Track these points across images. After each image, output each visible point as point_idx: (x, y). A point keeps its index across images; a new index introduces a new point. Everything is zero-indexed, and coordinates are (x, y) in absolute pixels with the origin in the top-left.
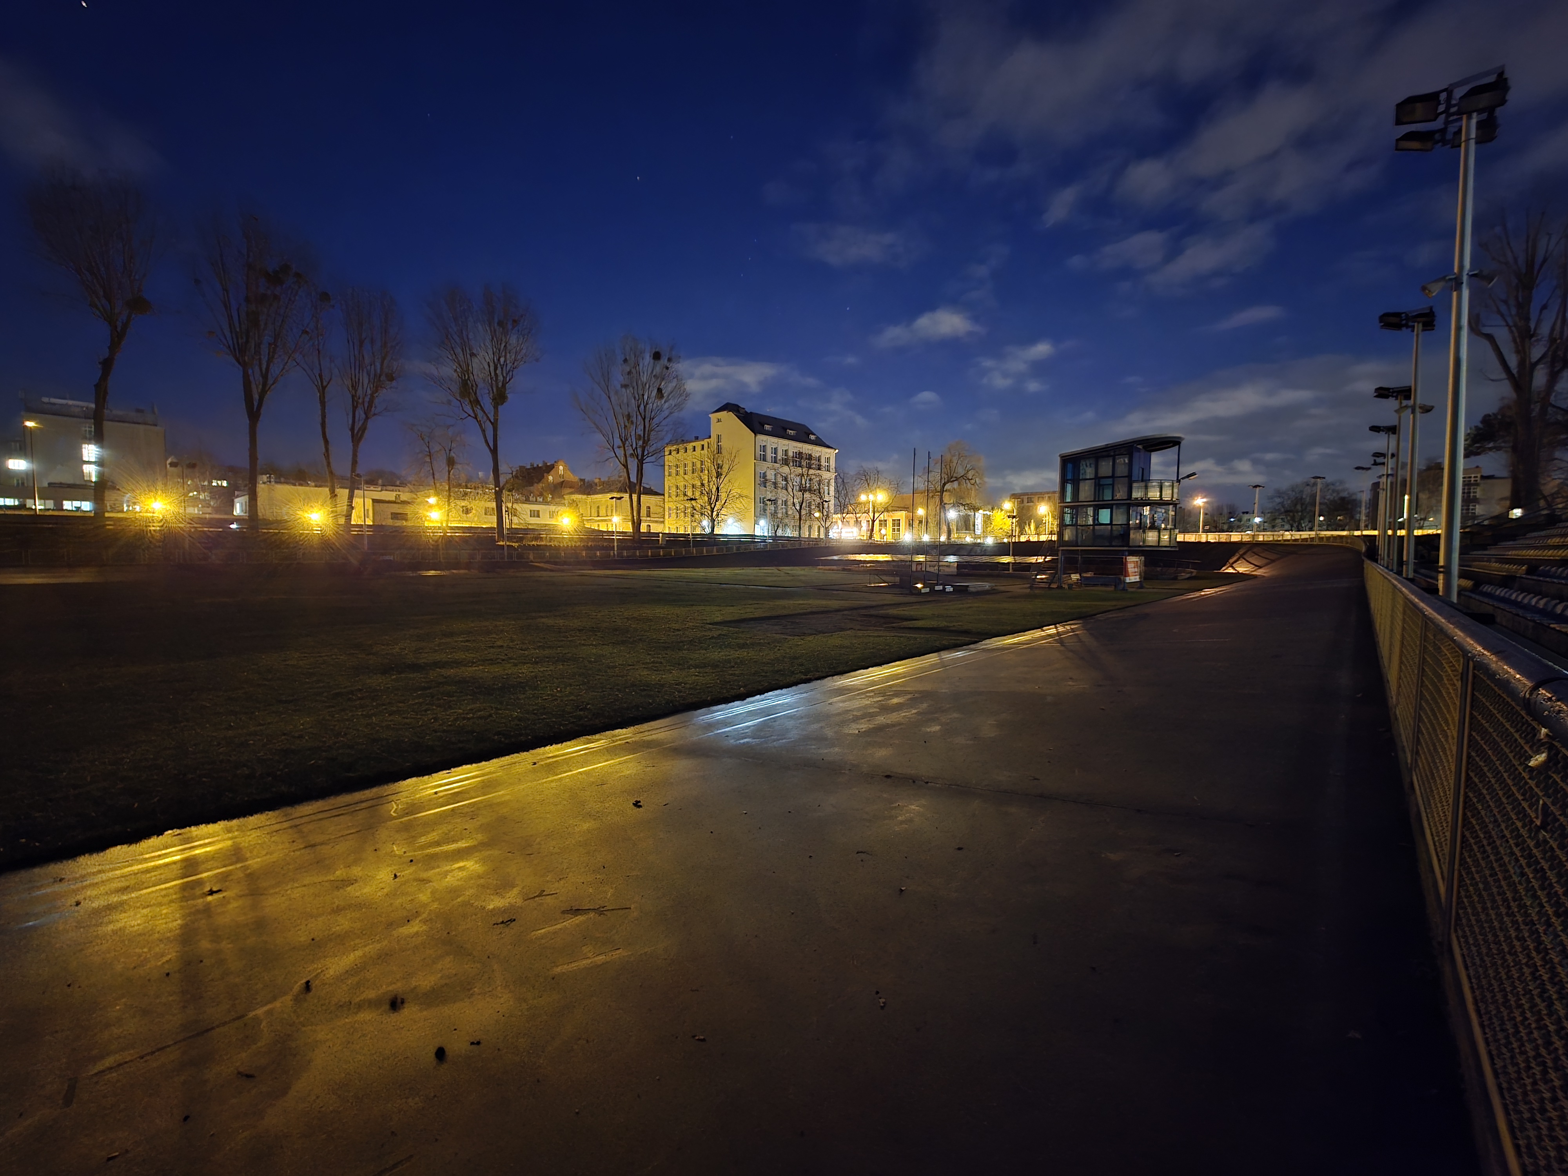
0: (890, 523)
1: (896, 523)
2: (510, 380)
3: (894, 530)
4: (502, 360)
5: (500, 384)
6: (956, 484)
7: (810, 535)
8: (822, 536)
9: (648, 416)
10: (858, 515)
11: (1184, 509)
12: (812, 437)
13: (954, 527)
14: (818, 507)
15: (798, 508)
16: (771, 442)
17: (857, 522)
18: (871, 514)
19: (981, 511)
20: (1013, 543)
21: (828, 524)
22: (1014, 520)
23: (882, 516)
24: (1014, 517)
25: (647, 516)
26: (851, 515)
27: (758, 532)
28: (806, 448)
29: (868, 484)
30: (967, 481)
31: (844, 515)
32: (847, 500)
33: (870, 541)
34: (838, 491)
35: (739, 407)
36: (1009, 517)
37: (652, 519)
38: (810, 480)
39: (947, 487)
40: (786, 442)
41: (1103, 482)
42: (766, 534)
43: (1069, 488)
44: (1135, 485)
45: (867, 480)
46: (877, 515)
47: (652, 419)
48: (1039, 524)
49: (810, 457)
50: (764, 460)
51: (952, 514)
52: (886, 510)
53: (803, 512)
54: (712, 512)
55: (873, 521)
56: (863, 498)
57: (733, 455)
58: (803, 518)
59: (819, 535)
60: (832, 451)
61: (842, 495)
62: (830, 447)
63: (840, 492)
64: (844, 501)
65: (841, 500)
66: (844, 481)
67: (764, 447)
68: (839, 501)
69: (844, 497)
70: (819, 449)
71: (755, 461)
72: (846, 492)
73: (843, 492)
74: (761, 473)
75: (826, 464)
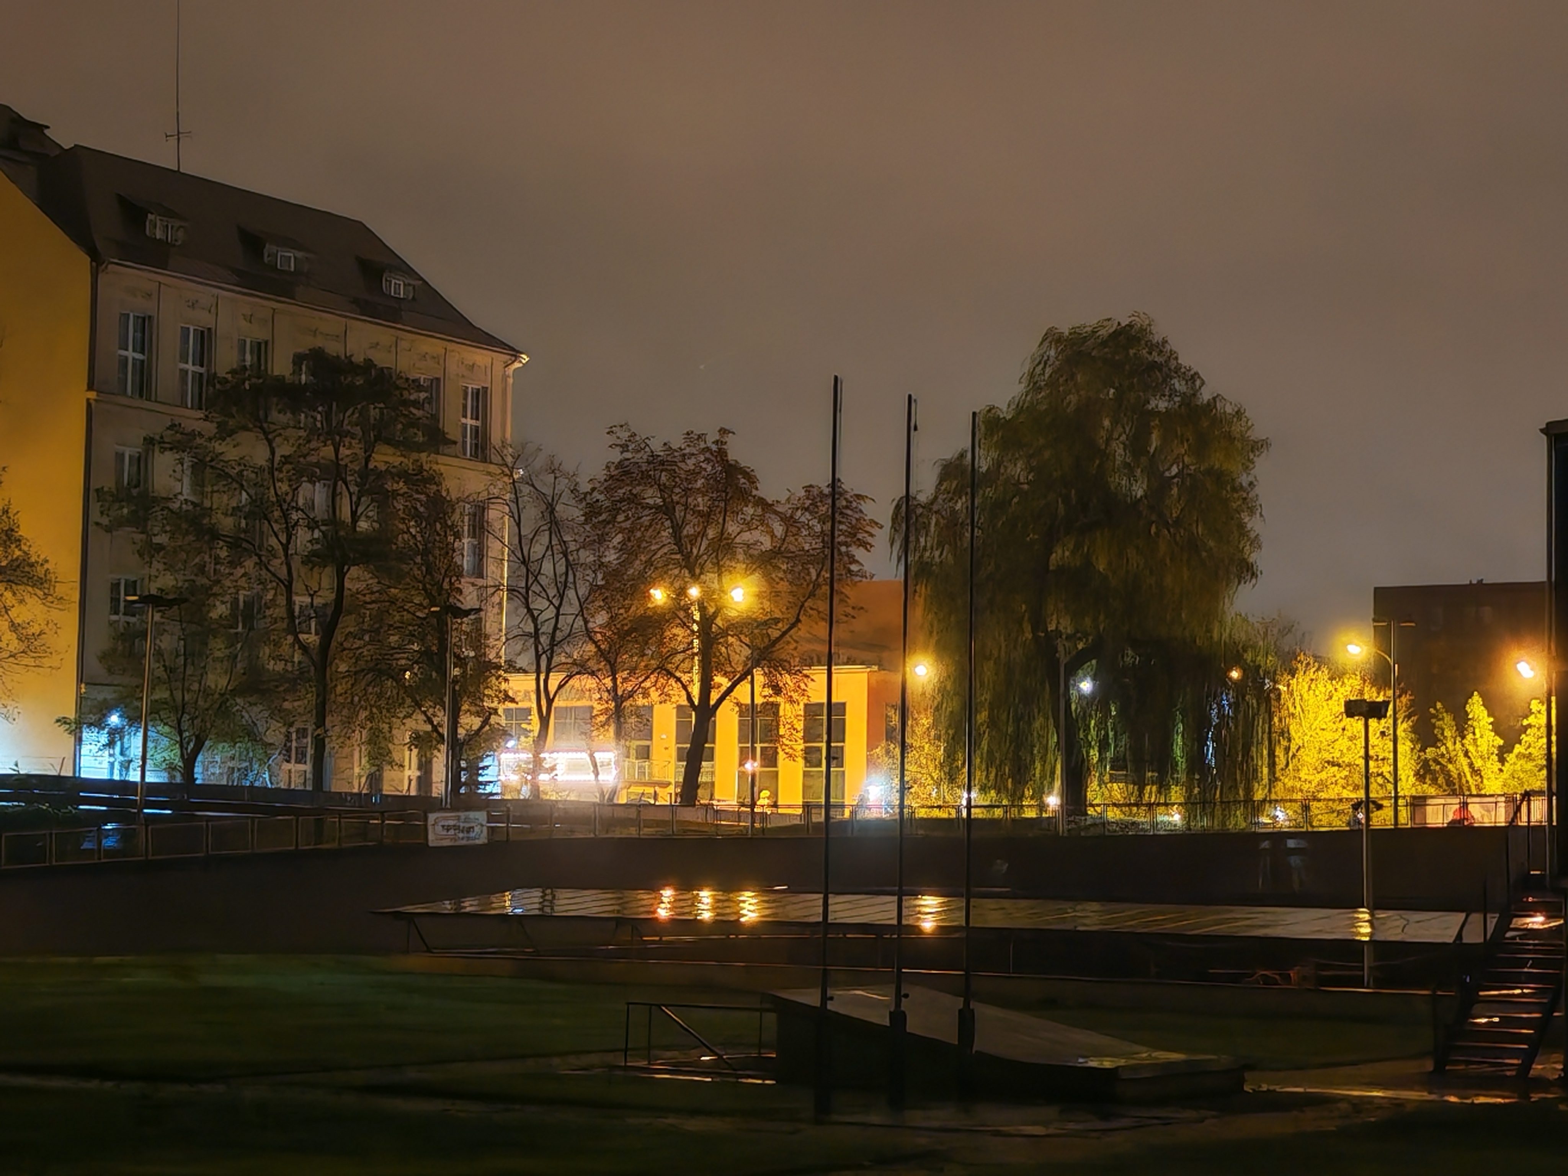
0: (790, 725)
1: (822, 722)
3: (812, 759)
7: (375, 780)
8: (439, 787)
12: (396, 287)
15: (311, 638)
16: (179, 300)
17: (623, 716)
21: (469, 722)
26: (590, 682)
32: (571, 607)
33: (688, 815)
34: (525, 562)
38: (384, 499)
40: (263, 305)
42: (136, 776)
46: (722, 681)
49: (383, 384)
50: (144, 388)
55: (706, 712)
58: (341, 691)
59: (425, 780)
60: (500, 358)
61: (543, 580)
62: (488, 341)
63: (534, 567)
64: (551, 613)
65: (538, 604)
66: (551, 508)
67: (145, 323)
68: (530, 611)
69: (552, 592)
70: (431, 346)
71: (92, 395)
72: (561, 568)
73: (547, 567)
74: (120, 457)
75: (469, 422)
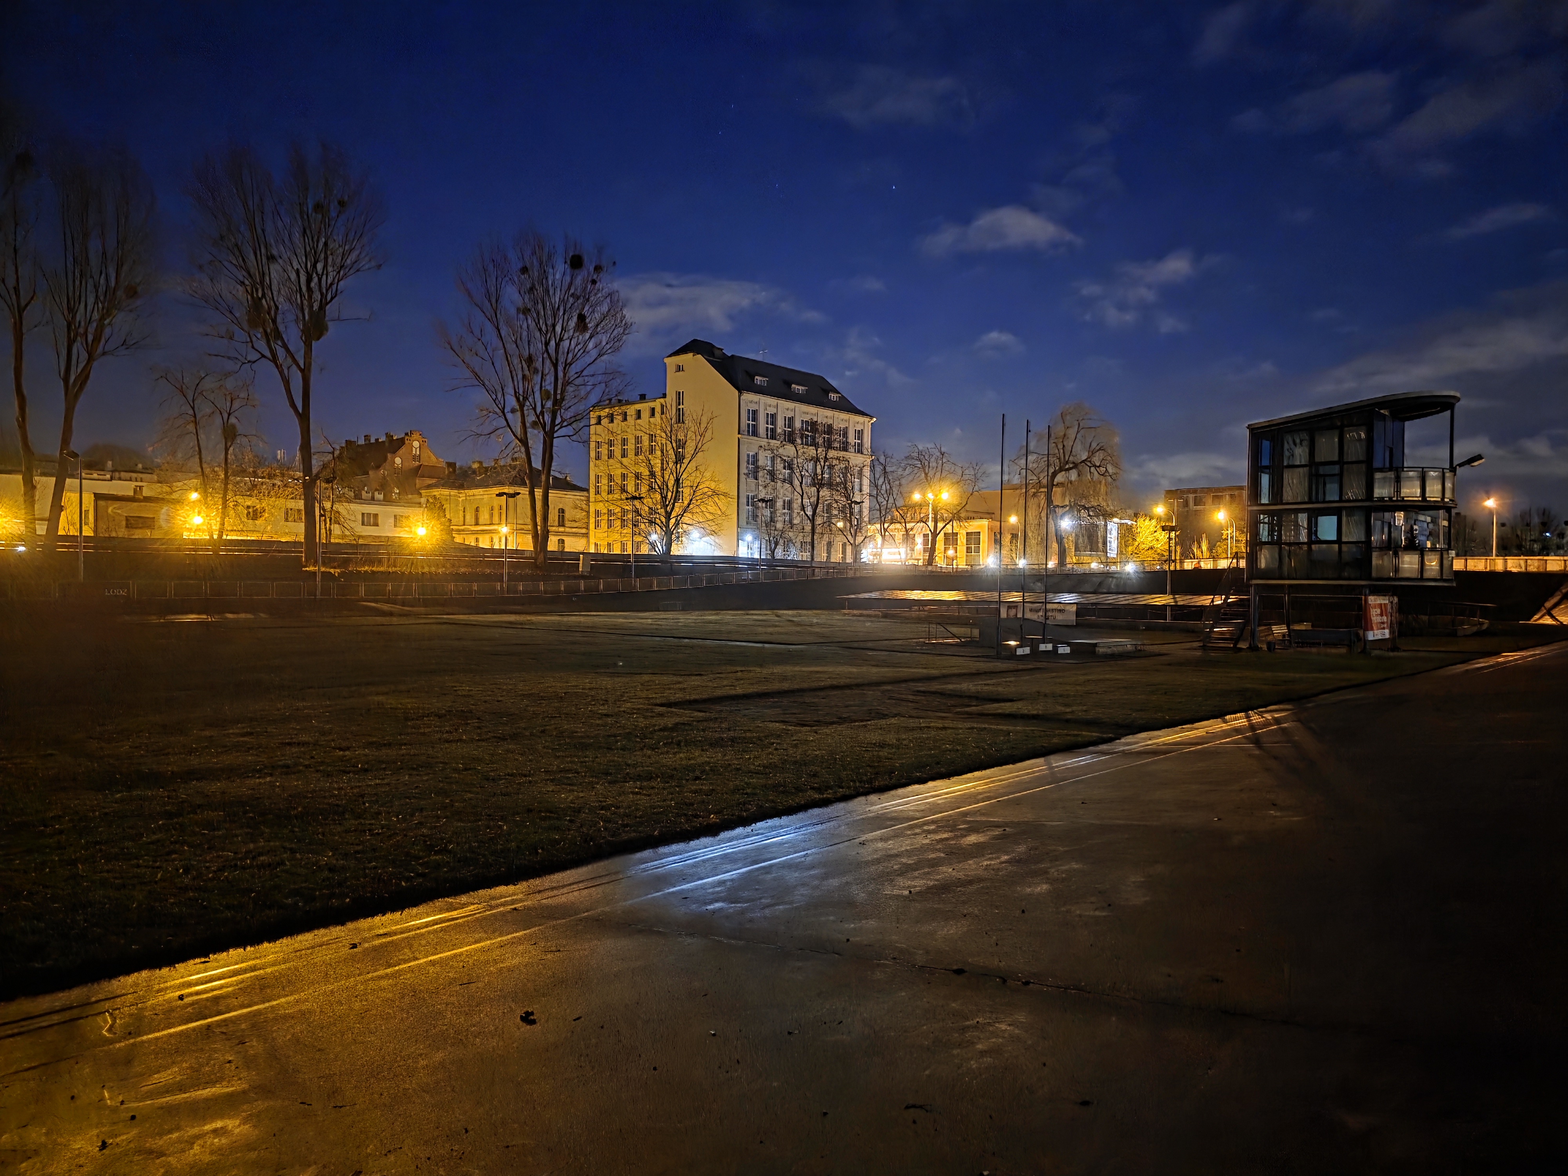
0: (962, 539)
1: (973, 538)
2: (332, 298)
3: (969, 550)
4: (320, 266)
5: (316, 306)
6: (1073, 475)
7: (829, 557)
8: (849, 560)
9: (562, 360)
10: (909, 526)
11: (1465, 517)
12: (833, 396)
13: (1070, 546)
14: (843, 512)
15: (810, 513)
16: (766, 404)
17: (908, 537)
18: (931, 524)
19: (1116, 520)
20: (1172, 572)
21: (859, 539)
22: (1173, 534)
23: (949, 527)
24: (1172, 529)
25: (559, 526)
26: (898, 526)
27: (743, 552)
28: (823, 415)
29: (926, 474)
30: (1093, 469)
31: (886, 525)
32: (891, 501)
33: (930, 568)
34: (877, 486)
35: (713, 346)
36: (1164, 529)
37: (568, 530)
38: (831, 467)
39: (1059, 478)
40: (790, 405)
41: (1322, 470)
42: (757, 556)
43: (1265, 479)
44: (1378, 476)
45: (923, 467)
46: (940, 525)
47: (567, 365)
48: (1216, 540)
49: (829, 429)
50: (755, 433)
51: (1066, 524)
52: (956, 516)
53: (819, 520)
54: (668, 516)
55: (935, 534)
56: (916, 497)
57: (703, 426)
58: (818, 530)
59: (844, 558)
60: (867, 419)
61: (883, 492)
62: (863, 414)
63: (879, 487)
64: (885, 502)
65: (880, 499)
66: (885, 469)
67: (755, 412)
68: (878, 502)
69: (885, 496)
70: (844, 416)
71: (740, 436)
72: (888, 487)
73: (884, 487)
74: (748, 455)
75: (857, 441)
